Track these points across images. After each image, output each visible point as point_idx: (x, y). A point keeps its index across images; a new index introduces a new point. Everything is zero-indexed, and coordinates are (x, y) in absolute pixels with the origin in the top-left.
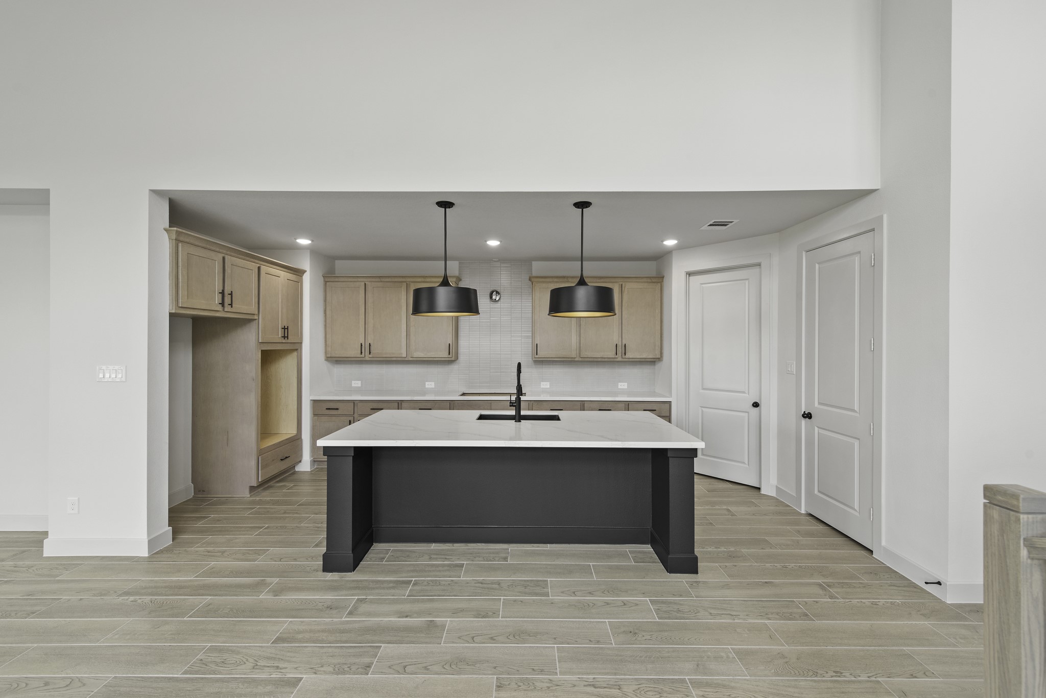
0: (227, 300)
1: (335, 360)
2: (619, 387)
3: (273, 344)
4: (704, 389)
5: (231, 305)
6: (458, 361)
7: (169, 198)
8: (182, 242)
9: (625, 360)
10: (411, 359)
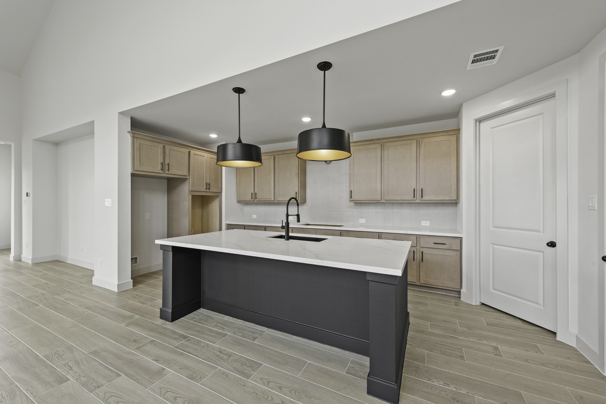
0: (167, 168)
1: (242, 202)
2: (423, 224)
3: (197, 192)
4: (494, 227)
5: (168, 170)
6: (306, 203)
7: (131, 117)
8: (137, 138)
9: (423, 202)
10: (276, 202)
